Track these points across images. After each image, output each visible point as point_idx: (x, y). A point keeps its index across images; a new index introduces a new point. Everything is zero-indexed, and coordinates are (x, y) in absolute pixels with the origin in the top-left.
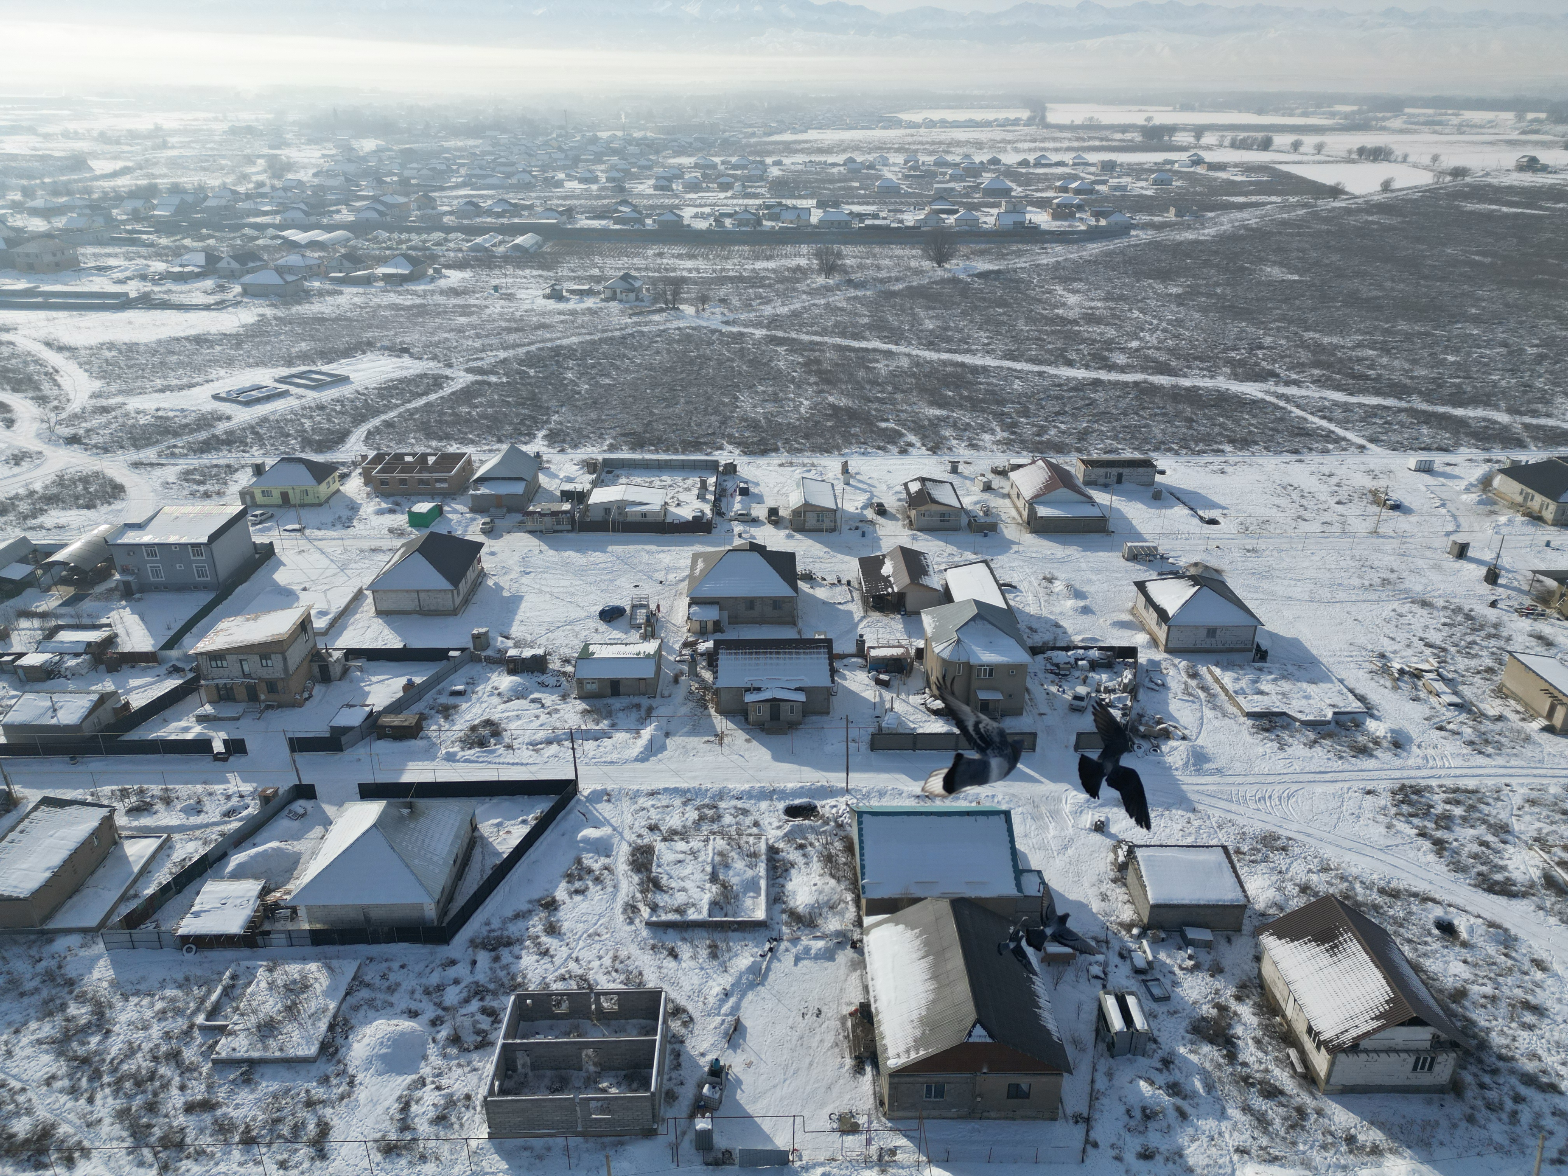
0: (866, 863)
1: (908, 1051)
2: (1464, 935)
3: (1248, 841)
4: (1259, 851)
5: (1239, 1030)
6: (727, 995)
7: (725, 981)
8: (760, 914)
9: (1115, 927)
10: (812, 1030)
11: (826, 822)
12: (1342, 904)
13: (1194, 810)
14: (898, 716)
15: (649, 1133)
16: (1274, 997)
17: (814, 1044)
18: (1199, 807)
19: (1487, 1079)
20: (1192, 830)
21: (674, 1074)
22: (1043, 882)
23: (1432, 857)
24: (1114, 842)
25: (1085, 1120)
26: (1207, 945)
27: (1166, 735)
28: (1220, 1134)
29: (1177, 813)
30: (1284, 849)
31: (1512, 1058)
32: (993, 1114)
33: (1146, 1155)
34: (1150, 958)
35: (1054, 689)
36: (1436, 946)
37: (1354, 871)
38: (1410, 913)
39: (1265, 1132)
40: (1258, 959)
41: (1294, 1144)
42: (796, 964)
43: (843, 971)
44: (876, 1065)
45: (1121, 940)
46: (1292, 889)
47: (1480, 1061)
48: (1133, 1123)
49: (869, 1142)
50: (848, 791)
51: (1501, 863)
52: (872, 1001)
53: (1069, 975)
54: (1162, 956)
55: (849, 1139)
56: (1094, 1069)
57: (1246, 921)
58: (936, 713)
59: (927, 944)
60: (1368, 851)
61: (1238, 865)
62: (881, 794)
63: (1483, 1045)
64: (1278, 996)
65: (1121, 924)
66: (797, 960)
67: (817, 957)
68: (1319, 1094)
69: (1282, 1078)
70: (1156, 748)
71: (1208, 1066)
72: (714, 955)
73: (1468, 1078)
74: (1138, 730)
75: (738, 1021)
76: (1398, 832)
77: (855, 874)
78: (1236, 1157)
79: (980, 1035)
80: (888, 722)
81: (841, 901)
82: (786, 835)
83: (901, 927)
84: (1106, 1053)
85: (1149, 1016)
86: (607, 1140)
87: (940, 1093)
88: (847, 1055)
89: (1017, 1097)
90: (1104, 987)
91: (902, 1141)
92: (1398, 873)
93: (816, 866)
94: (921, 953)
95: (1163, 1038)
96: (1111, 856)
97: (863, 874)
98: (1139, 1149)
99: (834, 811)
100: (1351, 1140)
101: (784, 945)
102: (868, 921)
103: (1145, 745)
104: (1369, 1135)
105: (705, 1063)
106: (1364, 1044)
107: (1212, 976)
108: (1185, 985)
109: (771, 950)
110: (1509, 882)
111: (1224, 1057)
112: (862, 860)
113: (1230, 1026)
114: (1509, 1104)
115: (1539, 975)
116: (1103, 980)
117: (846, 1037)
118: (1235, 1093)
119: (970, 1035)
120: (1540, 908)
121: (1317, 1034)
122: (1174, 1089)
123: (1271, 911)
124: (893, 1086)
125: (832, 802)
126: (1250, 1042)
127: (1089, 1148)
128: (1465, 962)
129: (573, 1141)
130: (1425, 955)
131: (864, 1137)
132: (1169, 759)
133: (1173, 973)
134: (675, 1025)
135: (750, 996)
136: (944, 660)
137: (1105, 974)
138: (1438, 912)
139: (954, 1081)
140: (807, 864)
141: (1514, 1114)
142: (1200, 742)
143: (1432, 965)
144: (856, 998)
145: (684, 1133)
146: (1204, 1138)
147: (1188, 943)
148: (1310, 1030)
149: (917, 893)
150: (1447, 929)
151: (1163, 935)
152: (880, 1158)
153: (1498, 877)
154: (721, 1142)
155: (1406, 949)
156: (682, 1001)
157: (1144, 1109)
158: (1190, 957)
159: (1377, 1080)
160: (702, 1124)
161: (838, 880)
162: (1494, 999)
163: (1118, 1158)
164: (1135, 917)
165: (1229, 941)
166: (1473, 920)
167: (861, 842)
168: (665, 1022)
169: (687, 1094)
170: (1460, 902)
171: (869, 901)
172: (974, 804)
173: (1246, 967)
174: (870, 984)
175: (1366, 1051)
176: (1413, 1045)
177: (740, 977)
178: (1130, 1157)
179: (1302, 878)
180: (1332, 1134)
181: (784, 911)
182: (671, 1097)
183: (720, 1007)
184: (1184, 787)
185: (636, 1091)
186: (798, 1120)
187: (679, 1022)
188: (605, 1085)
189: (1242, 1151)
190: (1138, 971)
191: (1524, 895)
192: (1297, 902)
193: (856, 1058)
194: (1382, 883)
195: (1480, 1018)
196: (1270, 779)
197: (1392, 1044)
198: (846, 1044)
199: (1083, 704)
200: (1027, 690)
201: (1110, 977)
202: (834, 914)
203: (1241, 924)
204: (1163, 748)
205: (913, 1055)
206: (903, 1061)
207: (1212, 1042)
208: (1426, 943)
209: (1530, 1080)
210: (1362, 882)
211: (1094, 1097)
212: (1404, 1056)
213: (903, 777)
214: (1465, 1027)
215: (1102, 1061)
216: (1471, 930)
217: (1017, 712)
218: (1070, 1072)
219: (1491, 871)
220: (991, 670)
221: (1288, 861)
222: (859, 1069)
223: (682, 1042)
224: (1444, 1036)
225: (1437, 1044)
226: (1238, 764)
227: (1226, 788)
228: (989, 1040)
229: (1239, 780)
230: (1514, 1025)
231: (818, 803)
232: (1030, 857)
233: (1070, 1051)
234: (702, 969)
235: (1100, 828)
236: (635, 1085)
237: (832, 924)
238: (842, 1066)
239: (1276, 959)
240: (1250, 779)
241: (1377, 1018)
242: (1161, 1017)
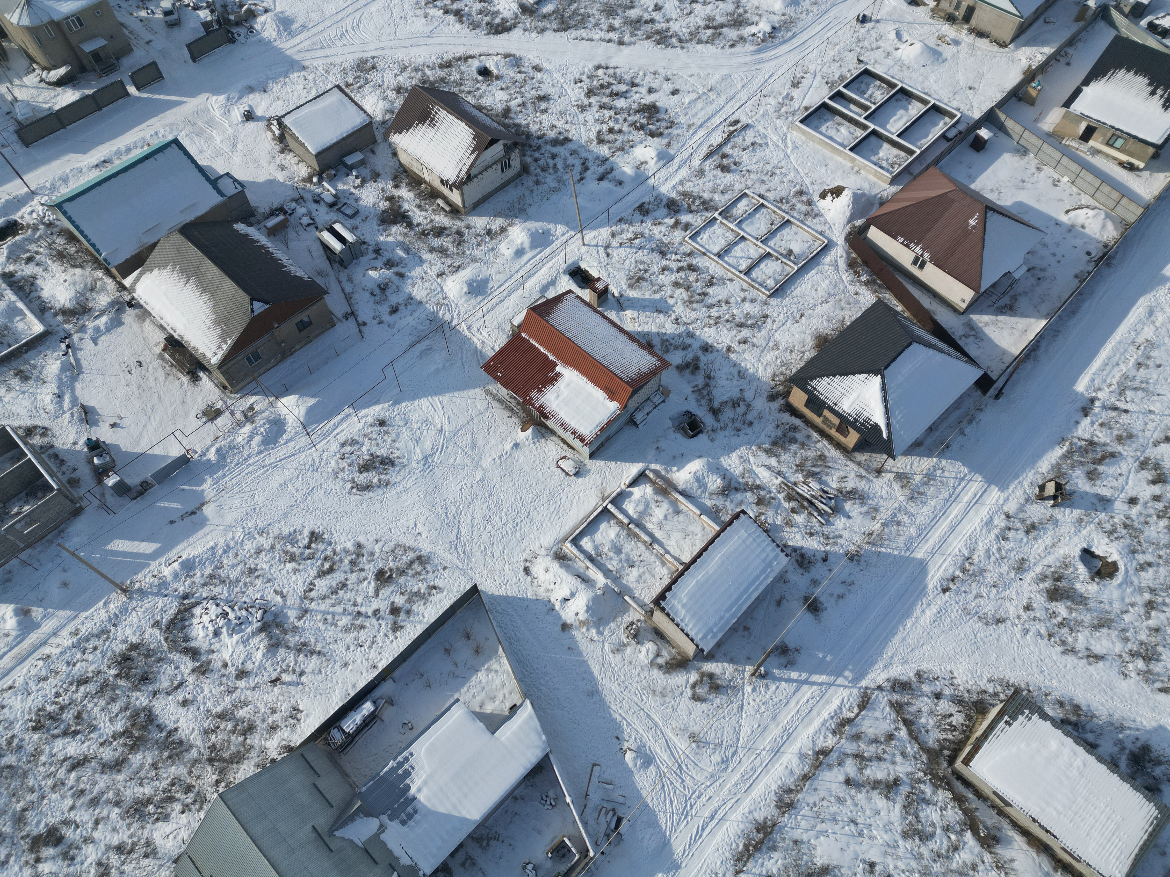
0: (93, 240)
1: (220, 347)
2: (495, 72)
3: (350, 73)
4: (359, 77)
5: (406, 206)
6: (60, 396)
7: (51, 388)
8: (38, 328)
9: (301, 185)
10: (143, 377)
11: (35, 229)
12: (423, 88)
13: (304, 68)
14: (27, 104)
15: (78, 512)
16: (415, 173)
17: (153, 384)
18: (306, 63)
19: (537, 155)
20: (311, 84)
21: (64, 468)
22: (235, 180)
23: (458, 26)
24: (265, 123)
25: (352, 314)
26: (362, 163)
27: (252, 14)
28: (425, 273)
29: (294, 76)
30: (374, 67)
31: (544, 135)
32: (297, 347)
33: (394, 310)
34: (334, 192)
35: (143, 14)
36: (484, 87)
37: (420, 61)
38: (462, 73)
39: (447, 256)
40: (395, 154)
41: (464, 253)
42: (96, 344)
43: (136, 327)
44: (204, 369)
45: (309, 191)
46: (392, 95)
47: (530, 146)
48: (377, 298)
49: (232, 414)
50: (33, 193)
51: (495, 9)
52: (172, 332)
53: (291, 234)
54: (340, 186)
55: (219, 421)
56: (340, 282)
57: (376, 133)
58: (60, 83)
59: (182, 271)
60: (422, 41)
61: (352, 95)
62: (65, 180)
63: (529, 135)
64: (417, 171)
65: (304, 180)
66: (95, 341)
67: (108, 330)
68: (463, 217)
69: (442, 220)
70: (251, 29)
71: (400, 238)
72: (24, 377)
73: (528, 160)
74: (229, 20)
75: (83, 407)
76: (432, 17)
77: (91, 255)
78: (439, 280)
79: (259, 307)
80: (20, 113)
81: (95, 280)
82: (8, 258)
83: (156, 271)
84: (341, 268)
85: (353, 229)
86: (49, 537)
87: (257, 357)
88: (180, 375)
89: (305, 328)
90: (317, 228)
91: (253, 399)
92: (445, 48)
93: (55, 267)
94: (183, 280)
95: (367, 238)
96: (269, 134)
97: (98, 251)
98: (389, 310)
99: (35, 215)
100: (489, 232)
101: (76, 337)
102: (127, 282)
103: (242, 31)
104: (497, 223)
105: (81, 446)
106: (473, 172)
107: (375, 181)
108: (363, 197)
109: (68, 346)
110: (504, 20)
111: (406, 228)
112: (88, 241)
113: (400, 207)
114: (551, 162)
115: (539, 76)
116: (313, 224)
117: (172, 365)
118: (422, 245)
119: (252, 311)
120: (525, 30)
121: (447, 182)
122: (389, 264)
123: (387, 117)
124: (224, 373)
125: (27, 209)
126: (415, 209)
127: (362, 328)
128: (502, 89)
129: (24, 556)
130: (481, 97)
131: (227, 413)
132: (265, 35)
133: (352, 194)
134: (37, 440)
135: (78, 386)
136: (28, 28)
137: (313, 219)
138: (475, 64)
139: (262, 344)
140: (45, 270)
141: (555, 165)
142: (279, 9)
143: (486, 102)
144: (160, 338)
145: (103, 495)
146: (419, 281)
147: (351, 168)
148: (442, 182)
149: (150, 240)
150: (484, 72)
151: (333, 172)
152: (246, 417)
153: (498, 20)
154: (133, 481)
155: (470, 99)
156: (28, 423)
157: (379, 286)
158: (357, 177)
159: (488, 190)
160: (111, 481)
161: (82, 267)
162: (523, 104)
163: (381, 322)
164: (309, 170)
165: (373, 152)
166: (495, 58)
167: (77, 227)
168: (26, 444)
169: (85, 473)
170: (484, 50)
171: (118, 268)
172: (146, 148)
173: (391, 164)
174: (162, 322)
175: (476, 176)
176: (496, 158)
177: (59, 379)
178: (386, 317)
179: (393, 83)
180: (479, 235)
181: (56, 315)
182: (74, 482)
183: (61, 407)
184: (288, 53)
185: (44, 497)
186: (177, 434)
187: (38, 437)
188: (16, 510)
189: (441, 275)
190: (331, 206)
191: (514, 26)
192: (399, 103)
193: (188, 373)
194: (439, 61)
195: (521, 120)
196: (340, 16)
197: (486, 163)
198: (174, 370)
199: (175, 16)
200: (122, 24)
201: (317, 220)
202: (98, 292)
203: (374, 137)
204: (256, 26)
205: (225, 347)
206: (220, 354)
207: (395, 223)
208: (478, 89)
209: (556, 142)
210: (428, 67)
211: (348, 298)
212: (494, 167)
213: (72, 156)
214: (516, 130)
215: (342, 274)
216: (497, 66)
217: (127, 50)
218: (327, 293)
219: (493, 19)
220: (78, 19)
221: (380, 75)
222: (195, 378)
223: (52, 446)
224: (509, 142)
225: (508, 149)
226: (313, 15)
227: (316, 39)
228: (267, 306)
229: (321, 27)
230: (538, 114)
231: (16, 217)
232: (214, 166)
233: (320, 281)
234: (23, 393)
235: (249, 116)
236: (40, 494)
237: (103, 300)
238: (182, 385)
239: (405, 148)
240: (328, 23)
241: (473, 152)
242: (360, 226)
